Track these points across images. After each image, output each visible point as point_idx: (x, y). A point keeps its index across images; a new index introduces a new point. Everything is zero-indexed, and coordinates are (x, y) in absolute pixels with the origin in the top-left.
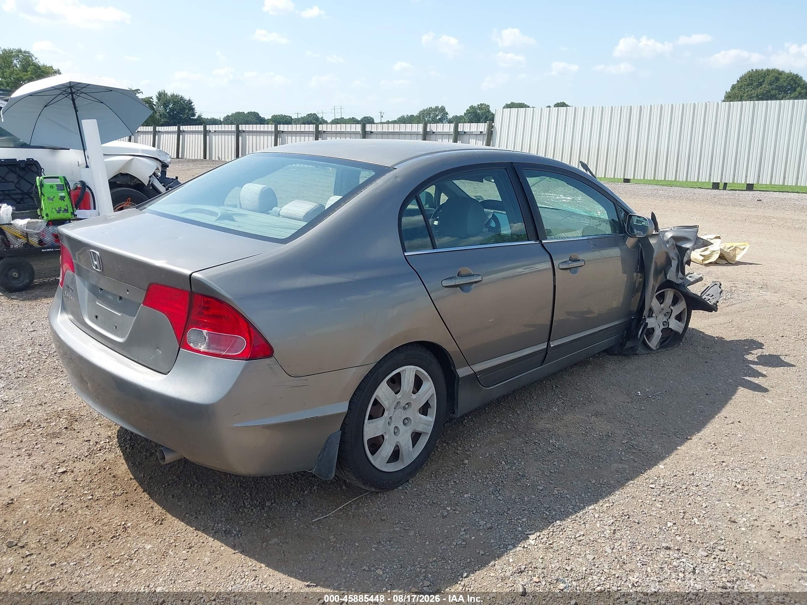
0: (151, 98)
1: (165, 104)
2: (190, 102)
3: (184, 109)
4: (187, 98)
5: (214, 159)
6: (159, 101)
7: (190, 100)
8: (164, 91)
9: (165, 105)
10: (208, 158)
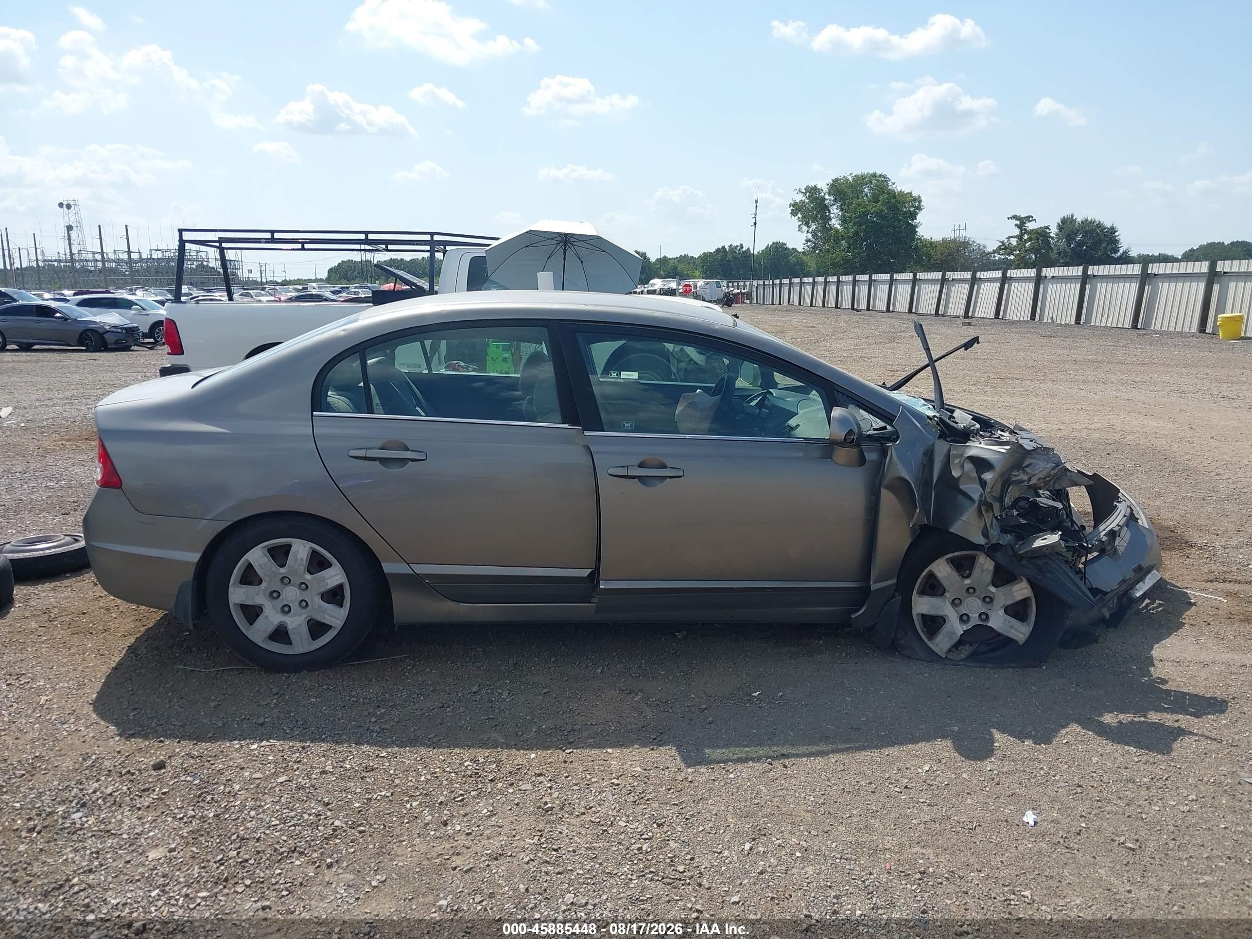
0: (1048, 227)
1: (1069, 235)
2: (1113, 230)
3: (1100, 241)
4: (1108, 225)
5: (1045, 321)
6: (1060, 231)
7: (1112, 228)
8: (1072, 216)
9: (1070, 238)
10: (1037, 319)
